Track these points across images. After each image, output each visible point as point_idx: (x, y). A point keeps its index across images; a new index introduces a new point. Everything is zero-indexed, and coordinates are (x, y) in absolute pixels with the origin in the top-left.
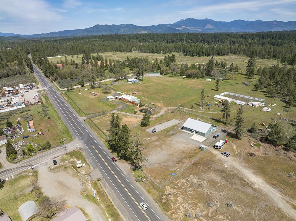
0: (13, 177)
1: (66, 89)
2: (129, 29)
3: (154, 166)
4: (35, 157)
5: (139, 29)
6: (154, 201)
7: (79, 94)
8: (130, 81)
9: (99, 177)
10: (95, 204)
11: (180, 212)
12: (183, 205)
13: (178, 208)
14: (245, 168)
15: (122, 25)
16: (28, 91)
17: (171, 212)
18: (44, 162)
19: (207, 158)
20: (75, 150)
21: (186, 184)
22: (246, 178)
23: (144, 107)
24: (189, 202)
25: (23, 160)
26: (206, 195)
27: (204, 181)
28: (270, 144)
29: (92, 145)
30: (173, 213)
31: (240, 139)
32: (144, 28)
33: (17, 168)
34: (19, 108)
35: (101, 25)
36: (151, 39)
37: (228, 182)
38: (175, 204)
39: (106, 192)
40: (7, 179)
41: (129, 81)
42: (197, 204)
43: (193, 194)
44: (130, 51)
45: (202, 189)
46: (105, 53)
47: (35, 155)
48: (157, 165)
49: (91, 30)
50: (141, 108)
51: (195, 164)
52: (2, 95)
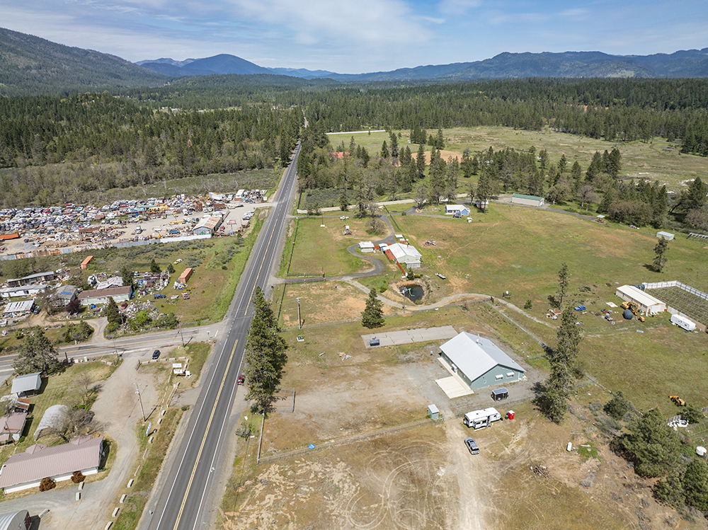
0: (86, 361)
1: (306, 212)
2: (585, 64)
3: (296, 417)
4: (142, 336)
5: (612, 66)
6: (226, 482)
7: (322, 226)
8: (451, 211)
9: (189, 404)
10: (139, 446)
11: (245, 521)
12: (263, 511)
13: (248, 514)
14: (481, 494)
15: (568, 52)
16: (242, 206)
17: (231, 514)
18: (144, 349)
19: (422, 438)
20: (205, 341)
21: (313, 476)
22: (453, 520)
23: (418, 281)
24: (278, 513)
25: (123, 336)
26: (324, 515)
27: (354, 484)
28: (629, 461)
29: (237, 341)
30: (232, 518)
31: (557, 423)
32: (629, 61)
33: (104, 347)
34: (199, 238)
35: (513, 54)
36: (618, 96)
37: (402, 507)
38: (252, 502)
39: (175, 434)
40: (76, 361)
41: (448, 209)
42: (288, 523)
43: (304, 501)
44: (538, 126)
45: (331, 498)
46: (473, 128)
47: (144, 333)
48: (302, 417)
49: (487, 66)
50: (411, 282)
51: (379, 444)
52: (197, 208)
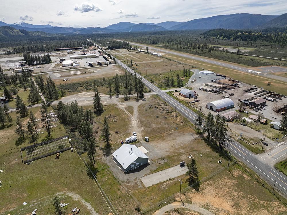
3: (188, 134)
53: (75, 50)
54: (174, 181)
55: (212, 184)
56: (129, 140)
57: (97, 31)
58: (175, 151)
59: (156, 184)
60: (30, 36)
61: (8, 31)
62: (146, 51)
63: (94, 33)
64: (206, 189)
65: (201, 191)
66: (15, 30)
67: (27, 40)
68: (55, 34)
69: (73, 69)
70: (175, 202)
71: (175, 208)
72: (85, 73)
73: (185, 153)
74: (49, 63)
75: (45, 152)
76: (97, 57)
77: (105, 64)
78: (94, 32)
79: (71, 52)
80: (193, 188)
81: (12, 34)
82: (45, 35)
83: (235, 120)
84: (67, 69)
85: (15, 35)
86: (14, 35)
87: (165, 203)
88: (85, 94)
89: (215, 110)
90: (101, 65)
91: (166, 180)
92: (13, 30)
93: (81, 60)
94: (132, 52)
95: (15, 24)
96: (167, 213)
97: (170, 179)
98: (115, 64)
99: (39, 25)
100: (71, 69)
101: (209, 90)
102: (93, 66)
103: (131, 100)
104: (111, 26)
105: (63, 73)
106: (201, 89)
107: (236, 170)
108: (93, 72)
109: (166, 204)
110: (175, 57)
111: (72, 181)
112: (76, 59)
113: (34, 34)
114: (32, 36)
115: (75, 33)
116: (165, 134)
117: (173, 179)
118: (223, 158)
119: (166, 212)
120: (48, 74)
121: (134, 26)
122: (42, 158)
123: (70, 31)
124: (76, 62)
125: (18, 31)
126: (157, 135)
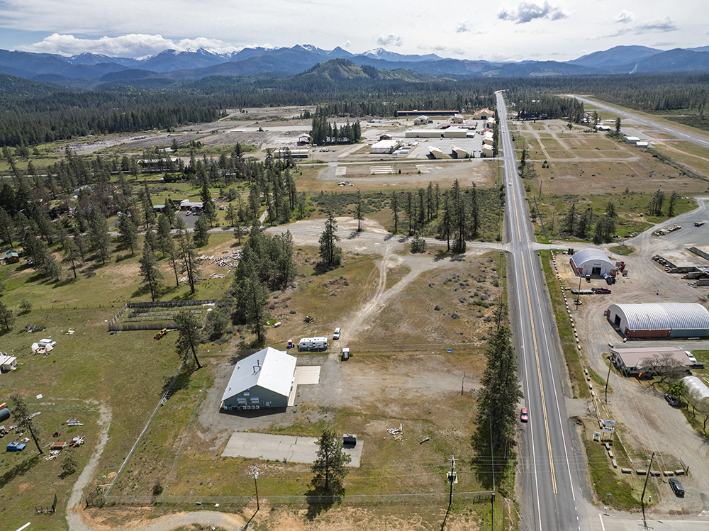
3: (462, 372)
53: (440, 116)
54: (289, 469)
55: (360, 520)
56: (304, 344)
57: (540, 71)
58: (376, 402)
59: (245, 459)
60: (380, 79)
61: (340, 68)
62: (614, 129)
63: (533, 75)
64: (334, 522)
65: (319, 521)
66: (353, 68)
67: (368, 88)
68: (434, 77)
69: (386, 160)
70: (235, 515)
71: (221, 527)
72: (398, 172)
73: (394, 418)
74: (353, 143)
75: (155, 320)
76: (468, 136)
77: (467, 157)
78: (531, 74)
79: (422, 121)
80: (308, 505)
81: (346, 75)
82: (412, 77)
83: (657, 379)
84: (373, 159)
85: (351, 77)
86: (348, 78)
87: (217, 505)
88: (347, 221)
89: (623, 332)
90: (457, 158)
91: (275, 460)
92: (350, 67)
93: (427, 141)
94: (575, 128)
95: (365, 53)
96: (193, 527)
97: (285, 462)
98: (494, 157)
99: (414, 55)
100: (382, 160)
101: (680, 269)
102: (435, 158)
103: (428, 252)
104: (586, 58)
105: (357, 167)
106: (656, 260)
107: (471, 518)
108: (419, 173)
109: (215, 509)
110: (694, 152)
111: (131, 388)
112: (418, 137)
113: (389, 76)
114: (384, 80)
115: (484, 74)
116: (402, 356)
117: (293, 464)
118: (474, 471)
119: (193, 525)
120: (327, 166)
121: (655, 55)
122: (139, 329)
123: (475, 70)
124: (409, 145)
125: (360, 69)
126: (385, 352)
